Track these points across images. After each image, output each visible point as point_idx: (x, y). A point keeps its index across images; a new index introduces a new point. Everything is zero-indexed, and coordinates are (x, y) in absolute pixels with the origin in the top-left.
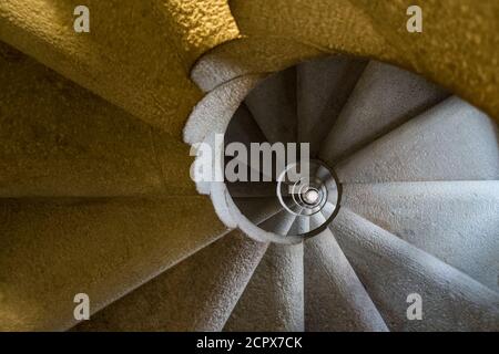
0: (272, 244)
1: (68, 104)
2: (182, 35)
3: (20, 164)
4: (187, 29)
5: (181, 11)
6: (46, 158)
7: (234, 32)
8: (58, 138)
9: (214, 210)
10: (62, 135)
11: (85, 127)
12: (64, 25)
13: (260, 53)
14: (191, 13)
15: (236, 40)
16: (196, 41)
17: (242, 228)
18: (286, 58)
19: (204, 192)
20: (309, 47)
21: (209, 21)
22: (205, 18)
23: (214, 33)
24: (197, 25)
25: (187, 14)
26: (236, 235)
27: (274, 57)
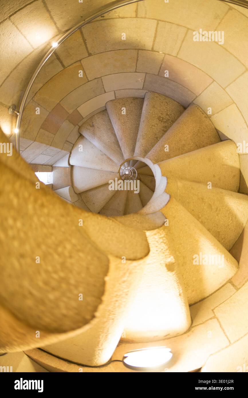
0: (143, 158)
1: (200, 214)
2: (166, 235)
3: (216, 198)
4: (164, 237)
5: (165, 243)
6: (209, 198)
7: (148, 233)
8: (205, 204)
9: (161, 171)
10: (203, 204)
11: (197, 206)
12: (198, 240)
13: (138, 222)
14: (162, 242)
15: (148, 230)
16: (162, 232)
17: (152, 164)
18: (129, 218)
19: (163, 177)
20: (120, 222)
21: (156, 239)
22: (157, 240)
23: (155, 234)
24: (160, 238)
25: (163, 242)
26: (155, 162)
27: (134, 220)
